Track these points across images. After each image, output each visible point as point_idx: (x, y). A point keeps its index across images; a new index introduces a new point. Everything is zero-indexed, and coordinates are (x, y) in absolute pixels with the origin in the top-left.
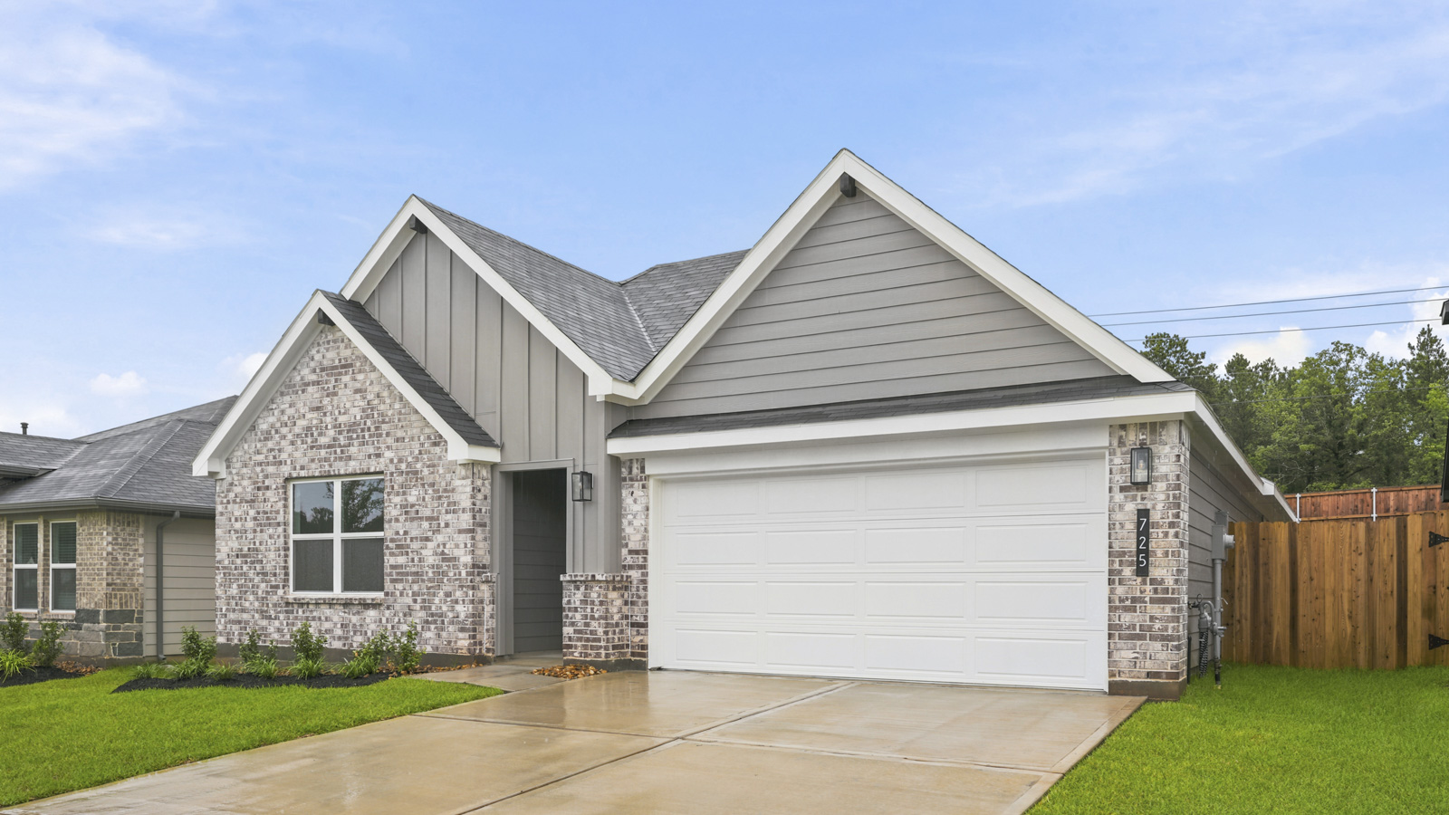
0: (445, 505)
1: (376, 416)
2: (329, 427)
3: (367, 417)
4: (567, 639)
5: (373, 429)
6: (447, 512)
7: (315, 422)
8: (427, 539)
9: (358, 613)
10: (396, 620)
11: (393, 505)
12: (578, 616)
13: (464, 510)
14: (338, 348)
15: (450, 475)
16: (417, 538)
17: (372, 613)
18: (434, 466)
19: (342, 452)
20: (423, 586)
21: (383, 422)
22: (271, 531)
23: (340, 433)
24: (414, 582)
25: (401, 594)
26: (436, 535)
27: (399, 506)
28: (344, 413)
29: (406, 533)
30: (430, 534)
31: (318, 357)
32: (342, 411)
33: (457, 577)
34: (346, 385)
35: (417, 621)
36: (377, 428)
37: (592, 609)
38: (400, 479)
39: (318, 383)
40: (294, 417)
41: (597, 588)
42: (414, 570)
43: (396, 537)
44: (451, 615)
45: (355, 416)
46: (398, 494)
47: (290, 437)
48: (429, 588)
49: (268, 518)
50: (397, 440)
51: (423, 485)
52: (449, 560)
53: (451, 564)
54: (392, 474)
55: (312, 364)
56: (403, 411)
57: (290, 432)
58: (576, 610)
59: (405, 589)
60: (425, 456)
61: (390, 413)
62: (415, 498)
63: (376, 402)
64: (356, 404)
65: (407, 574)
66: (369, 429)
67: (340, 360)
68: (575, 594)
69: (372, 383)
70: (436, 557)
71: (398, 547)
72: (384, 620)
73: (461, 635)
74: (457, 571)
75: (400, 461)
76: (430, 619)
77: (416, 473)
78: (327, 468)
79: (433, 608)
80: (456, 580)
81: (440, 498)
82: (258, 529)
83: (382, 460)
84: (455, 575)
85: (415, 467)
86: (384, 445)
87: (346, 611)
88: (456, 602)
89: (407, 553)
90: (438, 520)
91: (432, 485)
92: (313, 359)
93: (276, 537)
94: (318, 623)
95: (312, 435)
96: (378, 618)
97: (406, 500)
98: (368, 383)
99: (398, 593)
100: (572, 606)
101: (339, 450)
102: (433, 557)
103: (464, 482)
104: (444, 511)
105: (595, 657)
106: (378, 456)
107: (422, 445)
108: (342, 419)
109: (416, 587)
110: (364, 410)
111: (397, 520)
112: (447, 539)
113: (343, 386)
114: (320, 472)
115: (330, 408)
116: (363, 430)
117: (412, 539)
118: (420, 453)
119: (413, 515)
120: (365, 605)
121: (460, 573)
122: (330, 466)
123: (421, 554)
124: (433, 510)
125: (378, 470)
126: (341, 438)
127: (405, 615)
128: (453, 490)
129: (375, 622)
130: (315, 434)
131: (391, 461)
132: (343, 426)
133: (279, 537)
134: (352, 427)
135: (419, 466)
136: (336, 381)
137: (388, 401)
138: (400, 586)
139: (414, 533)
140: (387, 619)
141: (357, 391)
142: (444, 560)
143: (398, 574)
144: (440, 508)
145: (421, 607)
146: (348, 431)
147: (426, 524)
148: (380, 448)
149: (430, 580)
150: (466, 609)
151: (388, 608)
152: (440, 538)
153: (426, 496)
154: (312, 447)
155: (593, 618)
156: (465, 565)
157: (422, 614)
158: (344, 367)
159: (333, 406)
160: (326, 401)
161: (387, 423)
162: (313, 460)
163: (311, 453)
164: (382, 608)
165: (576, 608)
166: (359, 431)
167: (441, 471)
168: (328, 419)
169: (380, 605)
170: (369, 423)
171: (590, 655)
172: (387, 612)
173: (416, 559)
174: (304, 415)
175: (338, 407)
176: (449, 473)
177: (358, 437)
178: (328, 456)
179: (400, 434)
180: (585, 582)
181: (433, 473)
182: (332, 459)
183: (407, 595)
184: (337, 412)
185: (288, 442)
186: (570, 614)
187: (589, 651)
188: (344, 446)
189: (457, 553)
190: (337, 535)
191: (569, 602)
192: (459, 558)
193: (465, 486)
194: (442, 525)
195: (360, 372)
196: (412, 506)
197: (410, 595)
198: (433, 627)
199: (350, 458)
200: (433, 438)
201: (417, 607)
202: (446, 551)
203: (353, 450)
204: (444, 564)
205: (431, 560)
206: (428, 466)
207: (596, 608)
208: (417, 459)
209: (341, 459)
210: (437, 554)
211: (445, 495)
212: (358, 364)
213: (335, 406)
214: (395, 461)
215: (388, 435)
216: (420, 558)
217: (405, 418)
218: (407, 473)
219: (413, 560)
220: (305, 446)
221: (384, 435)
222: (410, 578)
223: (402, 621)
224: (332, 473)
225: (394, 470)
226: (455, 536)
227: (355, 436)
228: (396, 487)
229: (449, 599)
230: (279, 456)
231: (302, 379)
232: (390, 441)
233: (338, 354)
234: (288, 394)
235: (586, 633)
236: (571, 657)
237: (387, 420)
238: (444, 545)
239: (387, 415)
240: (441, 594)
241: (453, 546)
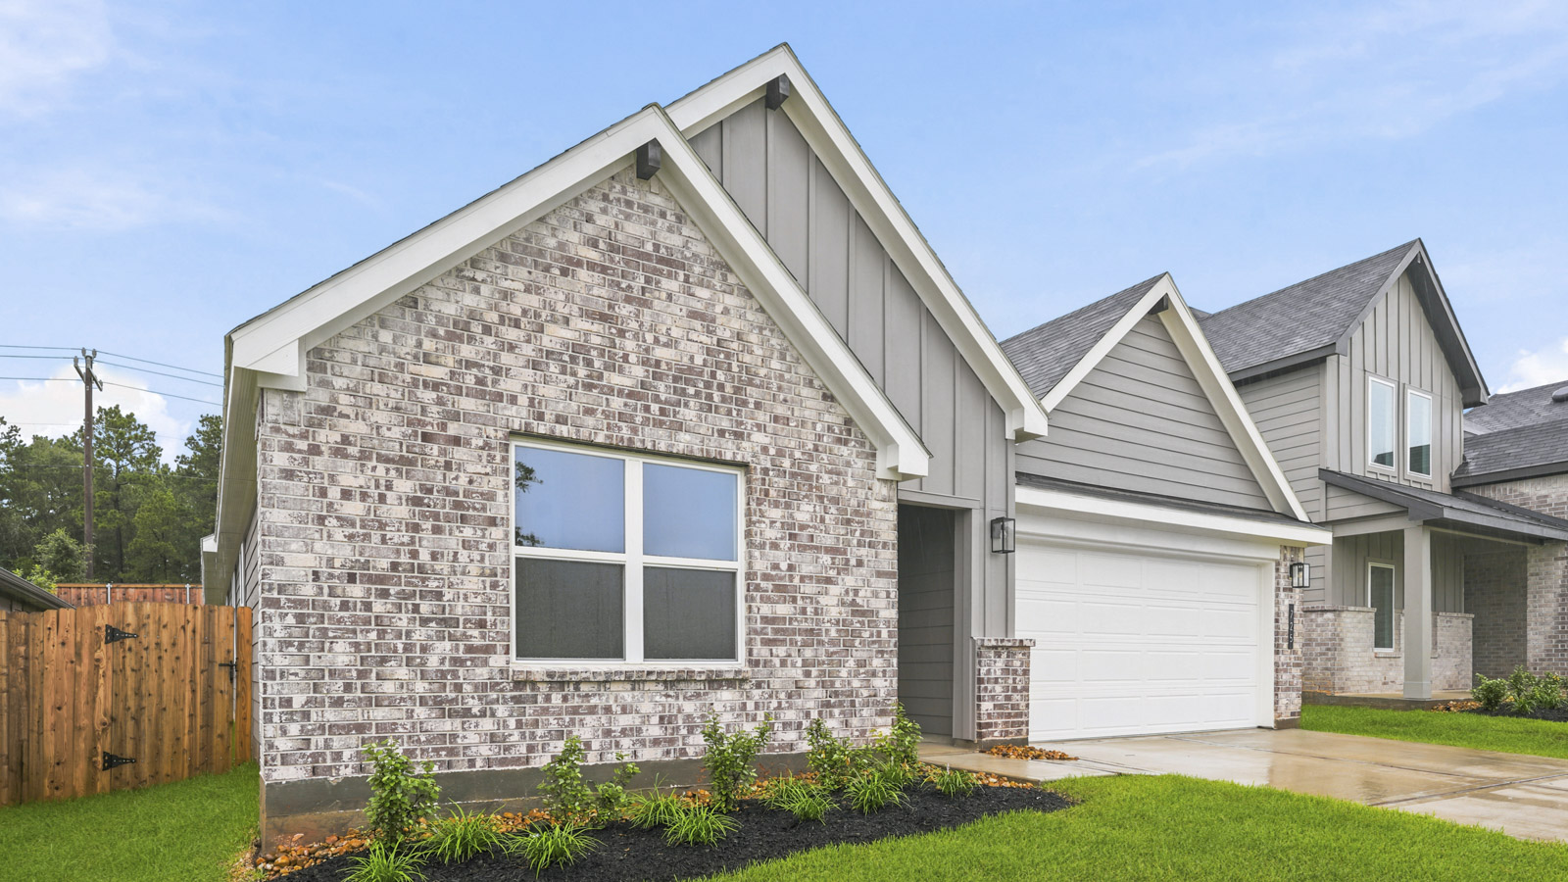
0: (858, 534)
1: (735, 368)
2: (633, 358)
3: (718, 365)
4: (986, 717)
5: (729, 389)
6: (860, 544)
7: (595, 340)
8: (829, 581)
9: (698, 695)
10: (774, 704)
11: (767, 521)
12: (998, 689)
13: (885, 545)
14: (654, 223)
15: (864, 492)
16: (811, 578)
17: (727, 696)
18: (838, 474)
19: (662, 412)
20: (822, 650)
21: (750, 383)
22: (468, 532)
23: (657, 376)
24: (805, 644)
25: (783, 663)
26: (842, 576)
27: (778, 525)
28: (666, 345)
29: (791, 568)
30: (832, 573)
31: (601, 220)
32: (663, 339)
33: (875, 639)
34: (670, 297)
35: (811, 704)
36: (737, 390)
37: (1014, 679)
38: (782, 482)
39: (604, 270)
40: (537, 315)
41: (1020, 656)
42: (804, 625)
43: (773, 573)
44: (865, 693)
45: (692, 358)
46: (776, 505)
47: (528, 350)
48: (829, 654)
49: (457, 505)
50: (776, 419)
51: (821, 498)
52: (863, 613)
53: (866, 620)
54: (765, 471)
55: (588, 228)
56: (787, 376)
57: (528, 341)
58: (996, 681)
59: (790, 656)
60: (824, 456)
61: (762, 372)
62: (808, 517)
63: (735, 345)
64: (694, 336)
65: (794, 632)
66: (721, 387)
67: (657, 247)
68: (995, 662)
69: (726, 311)
70: (843, 609)
71: (778, 588)
72: (750, 706)
73: (880, 720)
74: (875, 630)
75: (780, 453)
76: (833, 700)
77: (809, 477)
78: (626, 433)
79: (837, 684)
80: (874, 642)
81: (848, 522)
82: (428, 525)
83: (745, 444)
84: (872, 635)
85: (807, 469)
86: (750, 421)
87: (671, 693)
88: (874, 674)
89: (794, 600)
90: (845, 553)
91: (835, 501)
92: (589, 219)
93: (483, 547)
94: (604, 719)
95: (589, 363)
96: (738, 704)
97: (791, 516)
98: (719, 309)
99: (777, 662)
100: (993, 676)
101: (655, 408)
102: (837, 609)
103: (885, 505)
104: (855, 542)
105: (1016, 735)
106: (738, 436)
107: (820, 437)
108: (660, 353)
109: (808, 653)
110: (709, 352)
111: (775, 546)
112: (860, 583)
113: (664, 296)
114: (607, 437)
115: (634, 325)
116: (708, 385)
117: (802, 579)
118: (816, 449)
119: (805, 542)
120: (715, 681)
121: (879, 634)
122: (635, 431)
123: (818, 602)
124: (838, 539)
125: (739, 458)
126: (661, 386)
127: (790, 696)
128: (869, 515)
129: (733, 709)
130: (597, 364)
131: (765, 450)
132: (664, 366)
133: (492, 547)
134: (684, 375)
135: (813, 468)
136: (648, 281)
137: (758, 351)
138: (781, 651)
139: (807, 569)
140: (756, 703)
141: (694, 315)
142: (854, 613)
143: (776, 631)
144: (849, 537)
145: (818, 683)
146: (676, 379)
147: (826, 559)
148: (742, 423)
149: (832, 642)
150: (887, 684)
151: (758, 686)
152: (850, 581)
153: (827, 516)
154: (589, 387)
155: (1015, 690)
156: (887, 623)
157: (820, 693)
158: (661, 260)
159: (641, 325)
160: (625, 310)
161: (757, 386)
162: (589, 412)
163: (584, 397)
164: (747, 686)
165: (996, 679)
166: (701, 385)
167: (851, 483)
168: (630, 345)
169: (744, 680)
170: (721, 376)
171: (1011, 733)
172: (756, 693)
173: (809, 610)
174: (567, 321)
175: (652, 329)
176: (863, 488)
177: (697, 394)
178: (628, 411)
179: (781, 410)
180: (1007, 648)
181: (836, 483)
182: (638, 420)
183: (794, 665)
184: (650, 338)
185: (522, 362)
186: (990, 686)
187: (1010, 729)
188: (666, 402)
189: (875, 604)
190: (634, 561)
191: (988, 672)
192: (878, 612)
193: (887, 512)
194: (853, 562)
195: (701, 284)
196: (803, 527)
197: (799, 664)
198: (836, 711)
199: (679, 427)
200: (837, 431)
201: (812, 682)
202: (859, 600)
203: (688, 414)
204: (855, 620)
205: (834, 612)
206: (830, 472)
207: (1018, 678)
208: (811, 459)
209: (659, 424)
210: (843, 604)
211: (857, 519)
212: (697, 269)
213: (647, 325)
214: (772, 451)
215: (758, 405)
216: (816, 609)
217: (790, 389)
218: (793, 475)
219: (804, 611)
220: (571, 380)
221: (752, 406)
222: (799, 638)
223: (784, 705)
224: (638, 445)
225: (769, 465)
226: (873, 580)
227: (691, 390)
228: (773, 493)
229: (862, 670)
230: (495, 382)
231: (562, 246)
232: (762, 417)
233: (654, 234)
234: (520, 263)
235: (1007, 708)
236: (990, 738)
237: (757, 381)
238: (856, 592)
239: (756, 375)
240: (851, 663)
241: (869, 594)
